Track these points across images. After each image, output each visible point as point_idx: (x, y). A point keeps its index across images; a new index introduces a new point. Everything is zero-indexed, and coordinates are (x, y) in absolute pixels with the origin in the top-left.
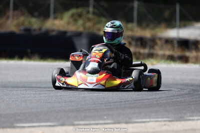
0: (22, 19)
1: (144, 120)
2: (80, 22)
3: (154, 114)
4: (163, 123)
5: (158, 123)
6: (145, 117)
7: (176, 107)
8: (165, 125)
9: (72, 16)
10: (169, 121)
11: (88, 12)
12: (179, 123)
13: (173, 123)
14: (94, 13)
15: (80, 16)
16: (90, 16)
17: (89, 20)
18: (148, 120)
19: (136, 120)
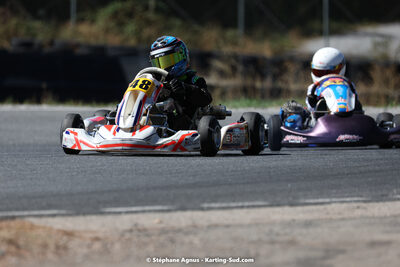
0: (13, 22)
1: (320, 200)
2: (131, 28)
3: (334, 191)
4: (355, 205)
5: (345, 205)
6: (321, 195)
7: (370, 179)
8: (358, 207)
9: (115, 15)
10: (365, 202)
11: (146, 8)
12: (381, 204)
13: (371, 204)
14: (157, 10)
15: (130, 15)
16: (151, 15)
17: (149, 23)
18: (327, 200)
19: (308, 201)
